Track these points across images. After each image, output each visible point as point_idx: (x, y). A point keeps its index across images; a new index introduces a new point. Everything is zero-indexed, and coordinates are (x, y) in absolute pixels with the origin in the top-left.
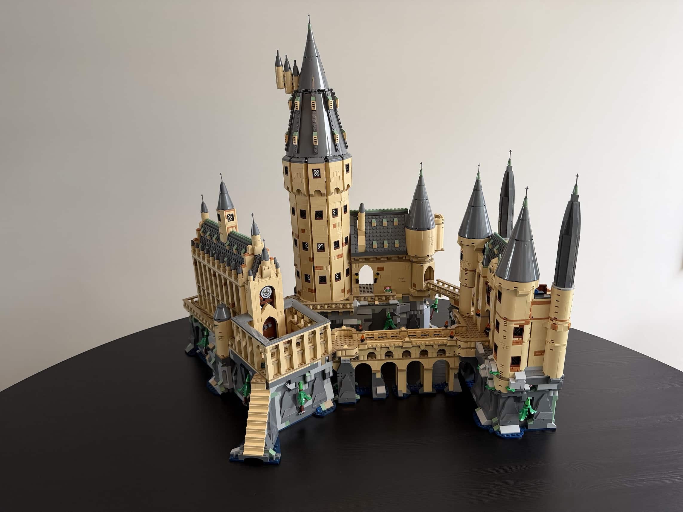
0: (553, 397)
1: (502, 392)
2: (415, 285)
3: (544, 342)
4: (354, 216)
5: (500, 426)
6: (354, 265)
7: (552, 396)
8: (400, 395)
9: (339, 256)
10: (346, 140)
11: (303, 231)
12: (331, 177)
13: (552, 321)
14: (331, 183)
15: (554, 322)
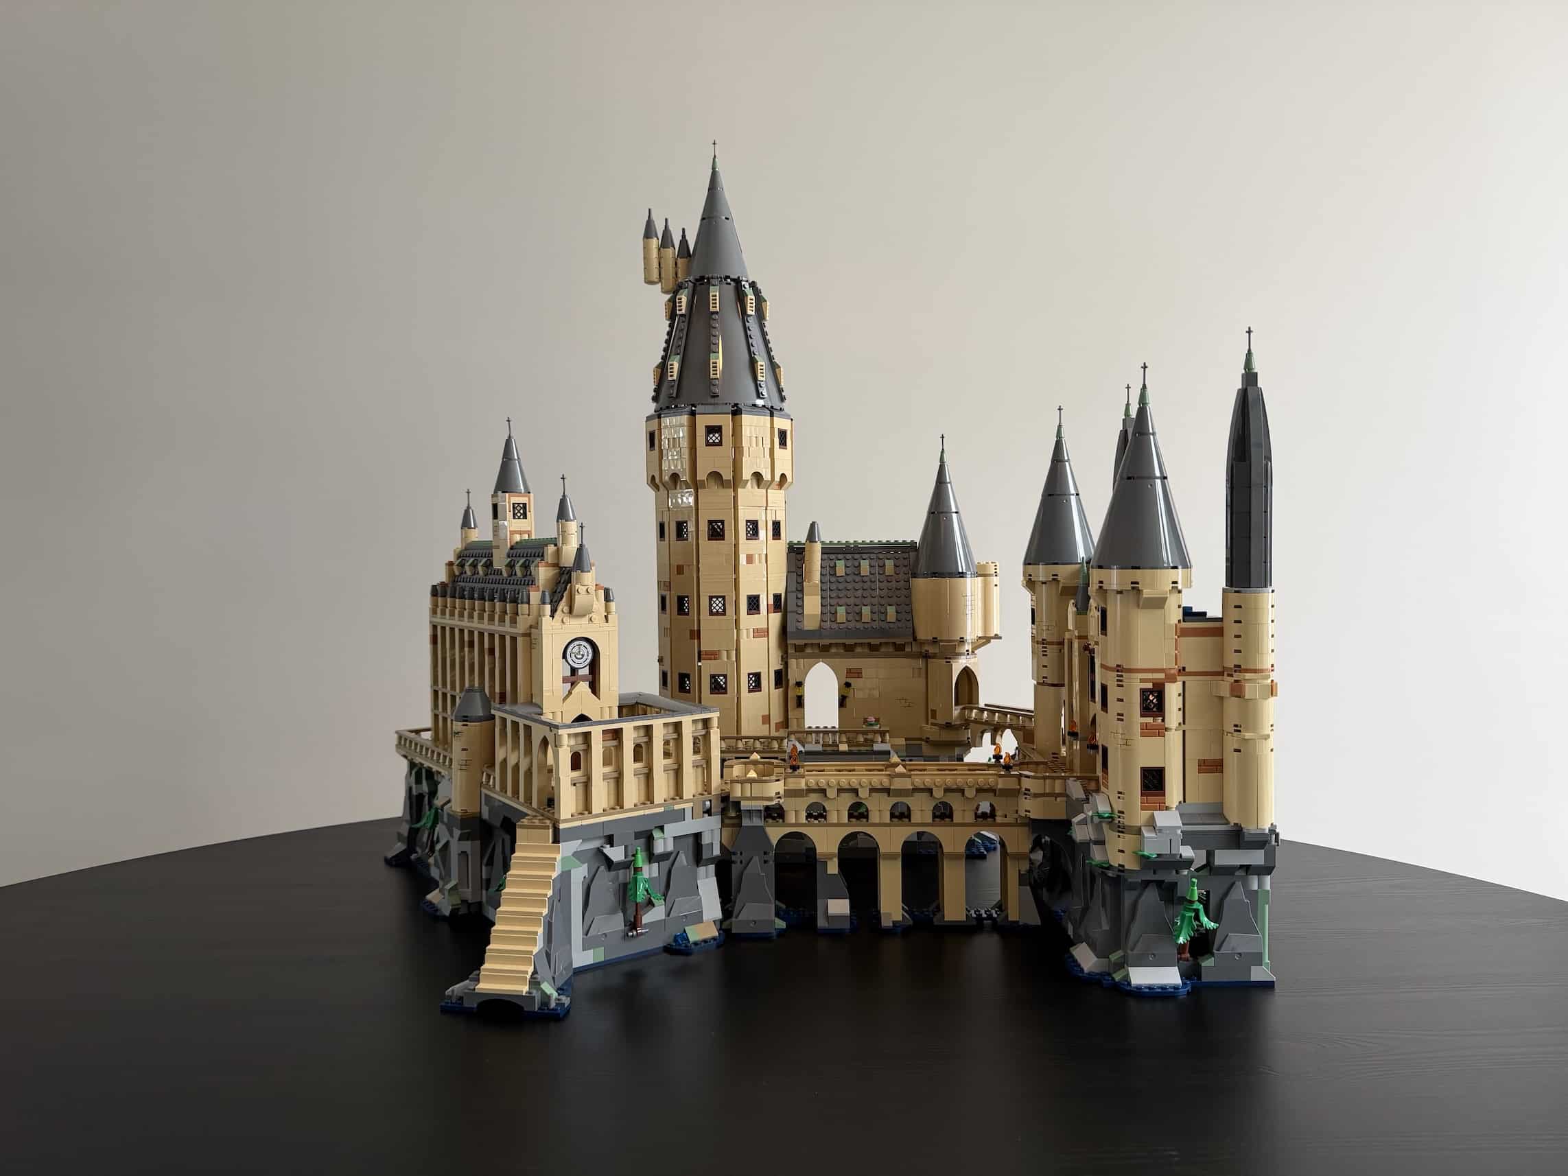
0: (1259, 894)
1: (1126, 867)
2: (934, 716)
3: (1219, 735)
4: (796, 553)
5: (1130, 968)
6: (793, 663)
7: (1256, 891)
8: (886, 923)
9: (760, 633)
10: (782, 384)
11: (680, 569)
12: (745, 444)
13: (1232, 676)
14: (744, 458)
15: (1237, 676)
